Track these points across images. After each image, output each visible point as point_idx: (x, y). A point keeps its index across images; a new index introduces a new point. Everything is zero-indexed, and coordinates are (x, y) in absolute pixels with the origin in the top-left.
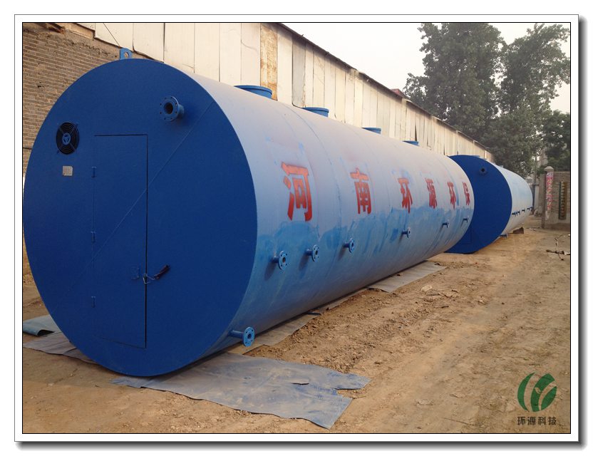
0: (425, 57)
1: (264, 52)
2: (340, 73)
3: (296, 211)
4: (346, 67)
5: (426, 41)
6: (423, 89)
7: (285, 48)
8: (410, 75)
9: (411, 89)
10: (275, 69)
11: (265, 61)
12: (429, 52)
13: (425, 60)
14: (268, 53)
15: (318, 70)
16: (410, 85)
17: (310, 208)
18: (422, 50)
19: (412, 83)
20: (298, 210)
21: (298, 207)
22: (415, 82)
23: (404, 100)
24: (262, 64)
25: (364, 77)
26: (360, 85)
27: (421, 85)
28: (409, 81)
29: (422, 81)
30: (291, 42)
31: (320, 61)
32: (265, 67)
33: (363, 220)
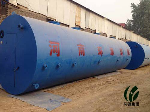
0: (132, 14)
1: (77, 13)
2: (101, 19)
3: (53, 53)
4: (103, 17)
5: (133, 10)
6: (132, 23)
7: (83, 12)
8: (128, 19)
9: (128, 23)
10: (80, 18)
11: (77, 15)
12: (134, 13)
13: (132, 15)
14: (78, 14)
15: (94, 18)
16: (128, 22)
17: (59, 53)
18: (132, 12)
19: (128, 21)
20: (54, 53)
21: (54, 52)
22: (129, 21)
23: (121, 26)
24: (76, 16)
25: (108, 20)
26: (107, 22)
27: (131, 22)
28: (127, 21)
29: (131, 21)
30: (85, 11)
31: (94, 15)
32: (77, 17)
33: (81, 57)
